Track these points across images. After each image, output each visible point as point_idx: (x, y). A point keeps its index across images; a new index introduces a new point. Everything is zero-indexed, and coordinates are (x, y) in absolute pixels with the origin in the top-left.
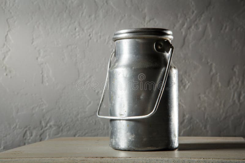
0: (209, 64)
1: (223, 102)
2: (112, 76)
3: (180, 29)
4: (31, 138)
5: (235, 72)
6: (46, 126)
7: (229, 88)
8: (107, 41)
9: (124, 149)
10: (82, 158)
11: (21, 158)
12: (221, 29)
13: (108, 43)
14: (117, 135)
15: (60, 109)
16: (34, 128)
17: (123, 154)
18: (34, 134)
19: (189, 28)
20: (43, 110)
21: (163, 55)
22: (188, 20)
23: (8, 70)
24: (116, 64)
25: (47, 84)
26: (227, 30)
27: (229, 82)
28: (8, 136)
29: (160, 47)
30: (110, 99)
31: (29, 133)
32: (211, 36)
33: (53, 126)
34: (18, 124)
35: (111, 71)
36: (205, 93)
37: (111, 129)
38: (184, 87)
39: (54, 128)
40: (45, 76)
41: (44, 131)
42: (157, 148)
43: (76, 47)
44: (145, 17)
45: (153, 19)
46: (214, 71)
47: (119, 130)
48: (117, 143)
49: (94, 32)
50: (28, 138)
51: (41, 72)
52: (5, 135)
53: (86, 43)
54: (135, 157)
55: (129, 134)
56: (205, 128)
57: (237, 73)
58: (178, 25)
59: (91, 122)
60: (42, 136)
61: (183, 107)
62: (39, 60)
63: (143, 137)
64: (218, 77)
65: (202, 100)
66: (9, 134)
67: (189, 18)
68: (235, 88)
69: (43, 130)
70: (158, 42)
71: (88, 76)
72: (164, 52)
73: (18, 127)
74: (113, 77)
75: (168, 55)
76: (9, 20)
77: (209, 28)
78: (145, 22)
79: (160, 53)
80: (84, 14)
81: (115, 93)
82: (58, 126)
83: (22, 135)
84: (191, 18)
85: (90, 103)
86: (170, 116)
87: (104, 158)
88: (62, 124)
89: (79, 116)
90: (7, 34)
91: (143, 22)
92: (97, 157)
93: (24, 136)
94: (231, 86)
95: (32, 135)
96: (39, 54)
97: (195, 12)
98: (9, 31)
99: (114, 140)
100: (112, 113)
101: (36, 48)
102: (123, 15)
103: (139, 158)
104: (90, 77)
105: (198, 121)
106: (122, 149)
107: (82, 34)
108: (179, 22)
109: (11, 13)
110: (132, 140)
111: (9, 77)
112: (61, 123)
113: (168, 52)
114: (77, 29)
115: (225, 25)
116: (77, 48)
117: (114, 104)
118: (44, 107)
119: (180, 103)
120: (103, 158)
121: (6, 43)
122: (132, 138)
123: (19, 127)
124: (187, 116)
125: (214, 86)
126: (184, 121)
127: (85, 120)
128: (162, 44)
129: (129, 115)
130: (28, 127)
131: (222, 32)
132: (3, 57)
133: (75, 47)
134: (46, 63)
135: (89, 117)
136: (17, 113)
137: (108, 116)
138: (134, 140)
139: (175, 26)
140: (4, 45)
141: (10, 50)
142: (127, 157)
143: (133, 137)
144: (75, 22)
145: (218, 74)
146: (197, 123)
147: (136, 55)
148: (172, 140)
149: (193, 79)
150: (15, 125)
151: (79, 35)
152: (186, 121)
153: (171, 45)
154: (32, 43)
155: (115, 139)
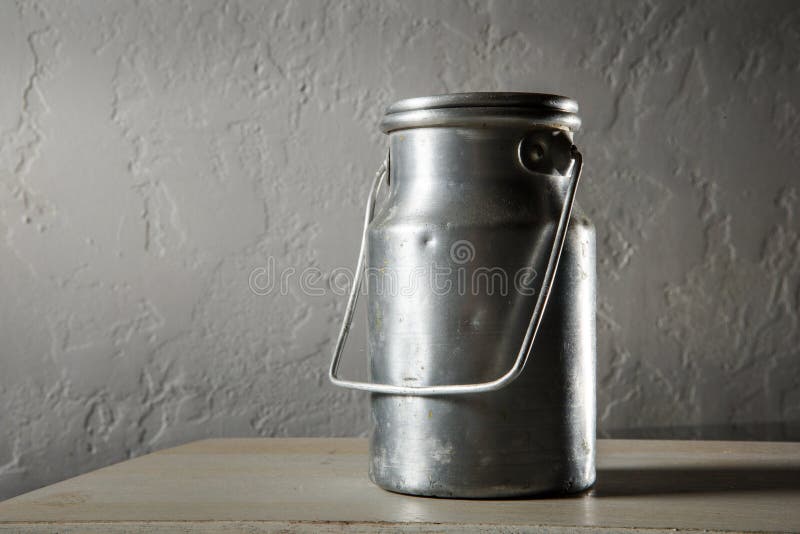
0: (700, 184)
1: (742, 311)
2: (378, 251)
3: (604, 69)
4: (111, 429)
5: (784, 212)
6: (158, 391)
7: (763, 264)
8: (360, 105)
9: (416, 491)
10: (281, 523)
11: (82, 522)
12: (742, 66)
13: (362, 115)
14: (393, 445)
15: (204, 334)
16: (120, 398)
17: (412, 511)
18: (120, 417)
19: (632, 65)
20: (149, 337)
21: (548, 182)
22: (631, 37)
23: (32, 206)
24: (390, 210)
25: (162, 252)
26: (760, 70)
27: (764, 244)
28: (34, 424)
29: (536, 156)
30: (373, 327)
31: (105, 413)
32: (706, 90)
33: (182, 391)
34: (68, 382)
35: (376, 232)
36: (684, 281)
37: (376, 422)
38: (616, 260)
39: (186, 398)
40: (156, 224)
41: (152, 407)
42: (525, 488)
43: (259, 129)
44: (488, 27)
45: (514, 34)
46: (714, 208)
47: (400, 430)
48: (392, 472)
49: (317, 78)
50: (101, 429)
51: (143, 212)
52: (25, 420)
53: (290, 115)
54: (455, 524)
55: (433, 442)
56: (684, 396)
57: (791, 213)
58: (595, 56)
59: (308, 376)
60: (145, 423)
61: (609, 326)
62: (136, 171)
63: (480, 452)
64: (728, 229)
65: (673, 303)
66: (39, 416)
67: (633, 29)
68: (782, 264)
69: (148, 404)
70: (531, 138)
71: (298, 226)
72: (550, 172)
73: (66, 392)
74: (383, 253)
75: (562, 180)
76: (35, 38)
77: (699, 65)
78: (486, 44)
79: (537, 174)
80: (285, 18)
81: (386, 307)
82: (198, 389)
83: (82, 421)
84: (642, 30)
85: (304, 316)
86: (569, 384)
87: (351, 526)
88: (213, 381)
89: (268, 358)
90: (31, 87)
91: (480, 45)
92: (328, 522)
93: (86, 424)
94: (772, 258)
95: (112, 420)
96: (137, 150)
97: (655, 10)
98: (35, 75)
99: (384, 459)
100: (378, 373)
101: (125, 132)
102: (415, 23)
103: (466, 526)
104: (304, 228)
105: (659, 373)
106: (410, 491)
107: (277, 87)
108: (600, 42)
109: (42, 15)
110: (443, 462)
111: (39, 227)
112: (209, 380)
113: (562, 171)
114: (261, 70)
115: (752, 54)
116: (262, 132)
117: (385, 343)
118: (153, 327)
119: (601, 314)
120: (347, 523)
121: (25, 115)
122: (442, 454)
123: (70, 393)
124: (624, 359)
125: (713, 259)
126: (613, 372)
127: (287, 369)
128: (543, 144)
129: (434, 382)
130: (101, 393)
131: (743, 76)
132: (19, 160)
133: (256, 127)
134: (157, 183)
135: (300, 361)
136: (65, 347)
137: (366, 381)
138: (449, 461)
139: (585, 57)
140: (21, 120)
141: (38, 138)
142: (426, 523)
143: (447, 451)
144: (253, 46)
145: (729, 219)
146: (657, 379)
147: (459, 181)
148: (573, 464)
149: (644, 235)
150: (57, 386)
151: (267, 87)
152: (619, 373)
153: (574, 148)
154: (113, 116)
155: (388, 457)
